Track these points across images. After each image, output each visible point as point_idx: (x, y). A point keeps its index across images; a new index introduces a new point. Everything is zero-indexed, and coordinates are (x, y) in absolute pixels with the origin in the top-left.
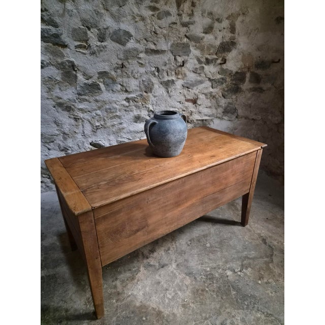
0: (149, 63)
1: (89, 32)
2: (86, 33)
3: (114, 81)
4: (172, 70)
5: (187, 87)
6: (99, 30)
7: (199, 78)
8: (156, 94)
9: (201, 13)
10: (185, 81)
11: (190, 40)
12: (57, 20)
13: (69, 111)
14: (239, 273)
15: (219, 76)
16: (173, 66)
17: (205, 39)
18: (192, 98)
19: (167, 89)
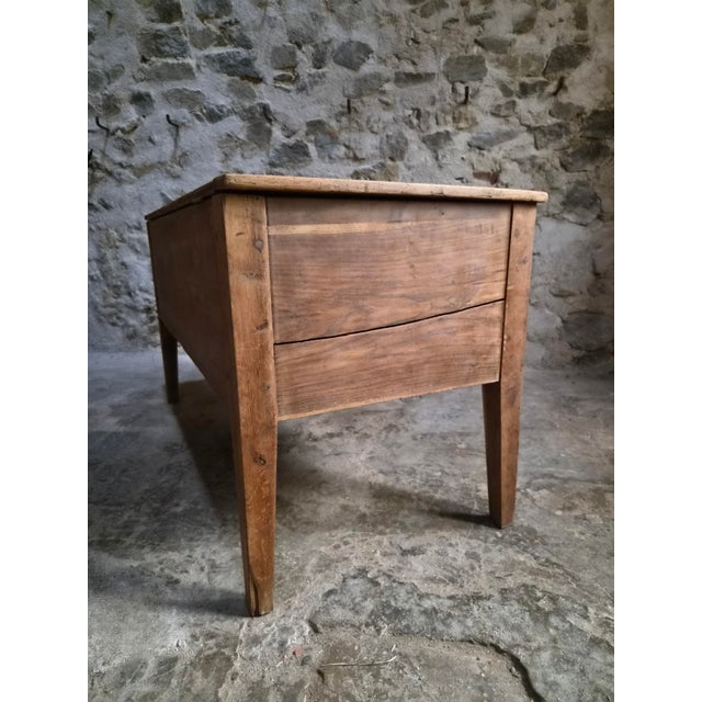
1: (299, 53)
2: (293, 54)
3: (334, 139)
4: (446, 113)
5: (478, 146)
6: (316, 46)
7: (505, 128)
8: (411, 164)
10: (474, 135)
11: (486, 49)
12: (251, 36)
15: (550, 121)
16: (450, 104)
17: (517, 45)
18: (489, 170)
19: (435, 152)
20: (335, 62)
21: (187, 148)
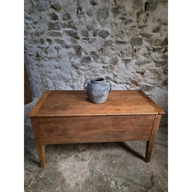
0: (117, 48)
2: (87, 32)
3: (98, 57)
4: (130, 54)
6: (94, 31)
7: (147, 60)
8: (119, 66)
9: (152, 19)
10: (138, 60)
11: (143, 36)
12: (77, 26)
13: (76, 69)
14: (119, 186)
15: (161, 60)
16: (131, 51)
17: (153, 36)
18: (141, 71)
19: (126, 64)
20: (99, 36)
21: (60, 55)
